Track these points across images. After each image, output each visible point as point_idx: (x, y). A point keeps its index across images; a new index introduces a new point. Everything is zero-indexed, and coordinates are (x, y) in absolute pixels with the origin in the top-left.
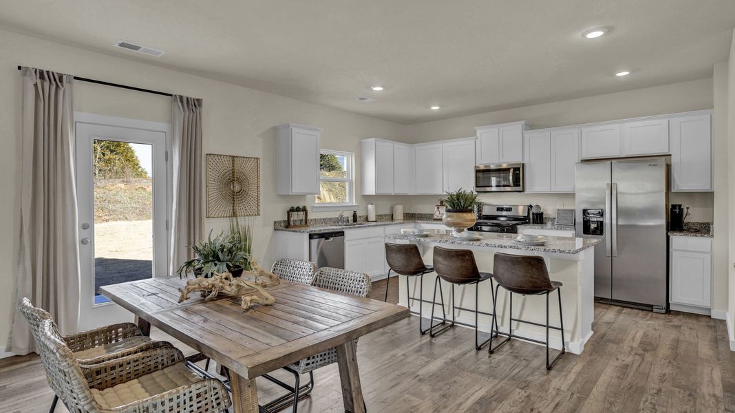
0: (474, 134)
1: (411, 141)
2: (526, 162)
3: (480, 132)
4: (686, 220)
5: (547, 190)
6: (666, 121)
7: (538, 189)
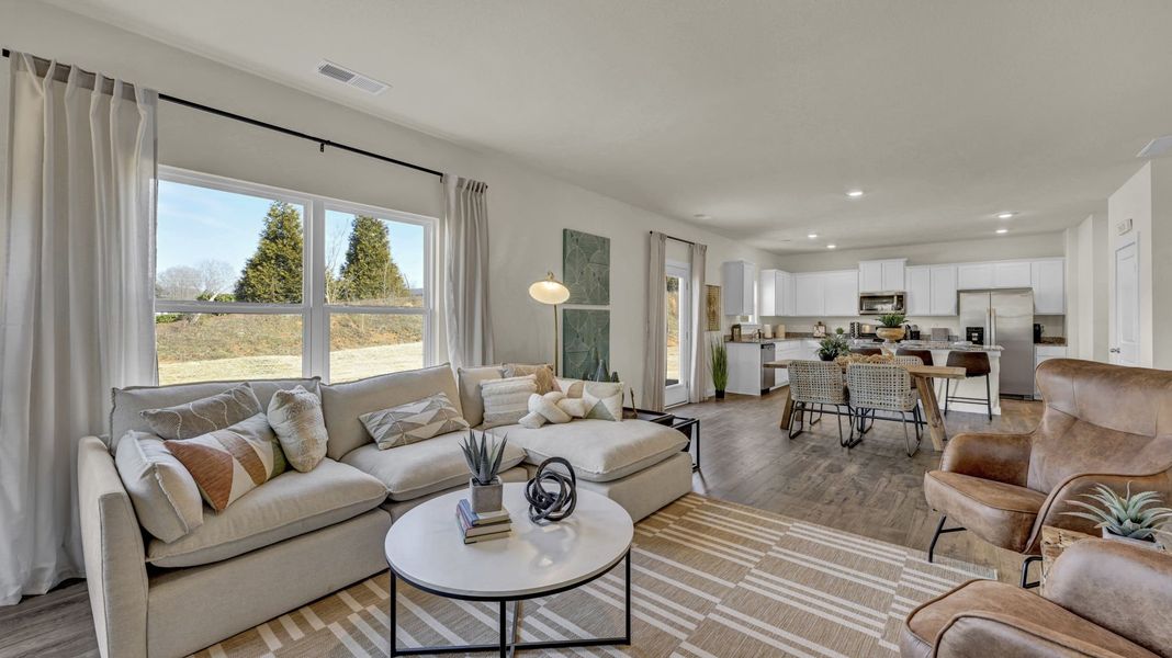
0: (856, 267)
1: (791, 270)
2: (907, 290)
3: (862, 265)
4: (1042, 335)
5: (927, 313)
6: (1028, 263)
7: (918, 312)
